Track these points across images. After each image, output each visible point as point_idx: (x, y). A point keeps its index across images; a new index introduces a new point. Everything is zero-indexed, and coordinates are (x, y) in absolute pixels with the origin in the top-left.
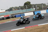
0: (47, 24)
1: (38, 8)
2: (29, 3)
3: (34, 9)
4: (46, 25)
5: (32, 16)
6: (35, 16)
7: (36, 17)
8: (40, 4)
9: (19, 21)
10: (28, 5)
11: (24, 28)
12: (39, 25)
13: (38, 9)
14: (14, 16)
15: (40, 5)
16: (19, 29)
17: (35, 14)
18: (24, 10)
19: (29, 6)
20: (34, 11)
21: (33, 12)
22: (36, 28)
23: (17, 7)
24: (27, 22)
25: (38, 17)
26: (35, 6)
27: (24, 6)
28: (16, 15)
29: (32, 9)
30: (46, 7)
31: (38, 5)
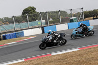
0: (69, 53)
1: (51, 20)
2: (33, 9)
3: (44, 21)
4: (67, 53)
5: (38, 36)
6: (76, 31)
7: (78, 32)
8: (54, 12)
9: (45, 40)
10: (30, 15)
11: (23, 60)
12: (53, 54)
13: (51, 22)
14: (2, 37)
15: (54, 14)
16: (12, 63)
17: (45, 32)
18: (23, 25)
19: (34, 16)
20: (43, 26)
21: (41, 28)
22: (46, 60)
23: (8, 18)
24: (62, 42)
25: (82, 32)
26: (44, 15)
27: (22, 17)
28: (7, 34)
29: (38, 23)
30: (66, 18)
31: (51, 14)
